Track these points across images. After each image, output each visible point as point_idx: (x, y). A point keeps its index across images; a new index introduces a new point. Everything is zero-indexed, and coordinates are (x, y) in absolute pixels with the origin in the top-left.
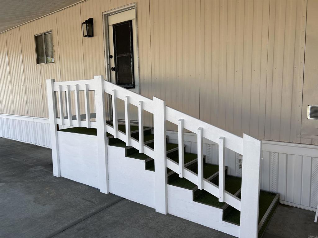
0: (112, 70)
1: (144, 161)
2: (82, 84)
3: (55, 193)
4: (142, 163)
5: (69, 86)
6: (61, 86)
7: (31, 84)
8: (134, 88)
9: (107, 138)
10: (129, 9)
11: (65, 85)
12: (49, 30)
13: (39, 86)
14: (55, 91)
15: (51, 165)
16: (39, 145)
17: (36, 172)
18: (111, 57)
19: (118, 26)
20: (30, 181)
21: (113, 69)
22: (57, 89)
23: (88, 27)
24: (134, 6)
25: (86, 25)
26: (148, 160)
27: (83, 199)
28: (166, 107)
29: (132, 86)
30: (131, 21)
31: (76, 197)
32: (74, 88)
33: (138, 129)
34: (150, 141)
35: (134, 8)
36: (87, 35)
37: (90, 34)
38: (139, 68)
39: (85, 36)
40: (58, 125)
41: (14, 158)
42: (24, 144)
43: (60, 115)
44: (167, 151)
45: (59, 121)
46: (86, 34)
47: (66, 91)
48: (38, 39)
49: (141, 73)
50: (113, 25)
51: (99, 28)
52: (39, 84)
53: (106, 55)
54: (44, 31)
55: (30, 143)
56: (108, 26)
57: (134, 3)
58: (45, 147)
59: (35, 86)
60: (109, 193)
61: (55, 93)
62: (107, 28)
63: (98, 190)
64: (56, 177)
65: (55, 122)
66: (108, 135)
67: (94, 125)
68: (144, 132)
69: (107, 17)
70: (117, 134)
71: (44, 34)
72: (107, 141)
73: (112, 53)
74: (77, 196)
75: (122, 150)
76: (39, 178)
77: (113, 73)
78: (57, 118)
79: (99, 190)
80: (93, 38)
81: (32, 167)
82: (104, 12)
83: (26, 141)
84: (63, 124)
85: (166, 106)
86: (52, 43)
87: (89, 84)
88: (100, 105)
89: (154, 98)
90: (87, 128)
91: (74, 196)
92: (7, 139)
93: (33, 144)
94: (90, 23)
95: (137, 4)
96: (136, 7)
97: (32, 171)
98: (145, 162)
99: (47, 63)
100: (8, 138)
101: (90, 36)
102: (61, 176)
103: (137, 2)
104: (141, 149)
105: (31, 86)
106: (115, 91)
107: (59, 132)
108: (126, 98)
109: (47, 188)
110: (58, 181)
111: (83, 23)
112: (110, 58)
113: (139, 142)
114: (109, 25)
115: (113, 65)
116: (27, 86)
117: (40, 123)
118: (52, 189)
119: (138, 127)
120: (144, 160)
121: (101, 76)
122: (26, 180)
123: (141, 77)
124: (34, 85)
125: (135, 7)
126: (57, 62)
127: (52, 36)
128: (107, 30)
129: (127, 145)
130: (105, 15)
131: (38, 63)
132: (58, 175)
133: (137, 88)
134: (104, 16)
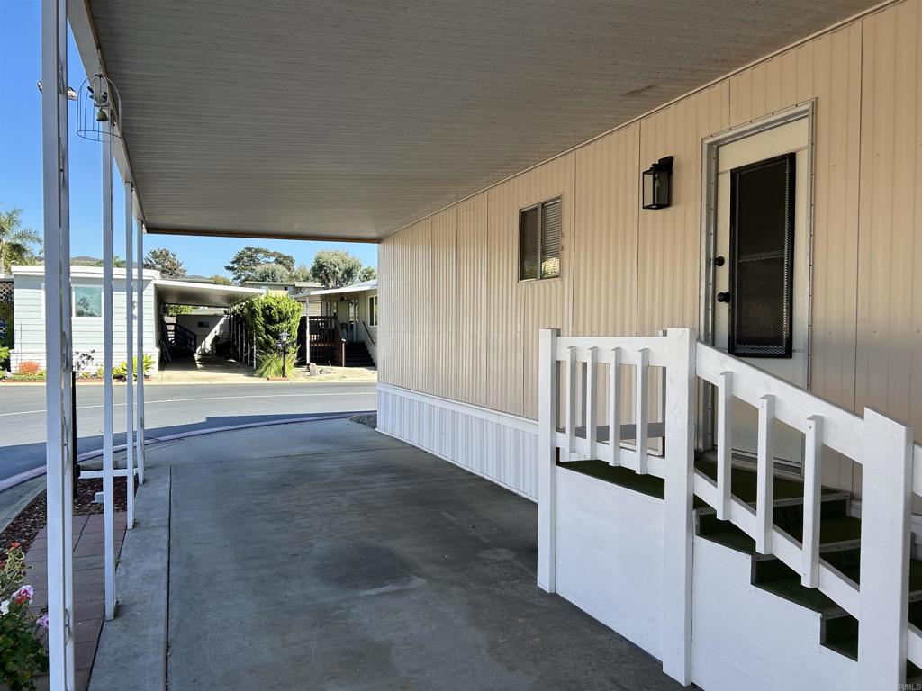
0: (721, 301)
1: (820, 615)
2: (633, 348)
3: (538, 639)
4: (811, 621)
5: (595, 350)
6: (573, 349)
7: (500, 330)
8: (791, 357)
9: (694, 512)
10: (786, 121)
11: (584, 344)
12: (556, 194)
13: (518, 334)
14: (558, 359)
15: (533, 551)
16: (506, 487)
17: (496, 563)
18: (720, 262)
19: (747, 171)
20: (482, 588)
21: (725, 297)
22: (565, 356)
23: (657, 181)
24: (806, 111)
25: (651, 176)
26: (834, 615)
27: (613, 681)
28: (916, 446)
29: (783, 352)
30: (791, 157)
31: (594, 670)
32: (608, 358)
33: (802, 495)
34: (844, 545)
35: (807, 116)
36: (654, 204)
37: (662, 198)
38: (811, 295)
39: (649, 207)
40: (558, 449)
41: (450, 513)
42: (470, 477)
43: (566, 422)
44: (910, 591)
45: (563, 441)
46: (649, 201)
47: (585, 365)
48: (526, 217)
49: (819, 314)
50: (732, 171)
51: (689, 184)
52: (518, 330)
53: (704, 258)
54: (543, 199)
55: (486, 477)
56: (717, 174)
57: (804, 102)
58: (519, 493)
59: (509, 334)
60: (690, 684)
61: (557, 366)
62: (713, 181)
63: (657, 665)
64: (542, 592)
65: (553, 440)
66: (698, 503)
67: (656, 468)
68: (824, 505)
69: (714, 149)
70: (726, 508)
71: (543, 205)
72: (695, 522)
73: (724, 251)
74: (595, 667)
75: (744, 562)
76: (502, 583)
77: (724, 309)
78: (558, 429)
79: (660, 664)
80: (668, 211)
81: (486, 547)
82: (707, 138)
83: (475, 470)
84: (573, 450)
85: (915, 443)
86: (560, 227)
87: (651, 349)
88: (681, 412)
89: (867, 411)
90: (638, 472)
91: (590, 664)
92: (437, 457)
93: (491, 480)
94: (664, 170)
95: (815, 104)
96: (813, 113)
97: (487, 559)
98: (822, 620)
99: (542, 278)
100: (439, 456)
101: (659, 206)
102: (557, 592)
103: (817, 98)
104: (809, 574)
105: (500, 334)
106: (729, 377)
107: (559, 468)
108: (766, 401)
109: (520, 620)
110: (547, 603)
111: (644, 173)
112: (715, 264)
113: (801, 548)
114: (719, 171)
115: (724, 286)
116: (492, 333)
117: (513, 430)
118: (533, 627)
119: (801, 485)
120: (818, 612)
121: (688, 330)
122: (472, 584)
123: (818, 326)
124: (507, 332)
125: (810, 113)
126: (567, 275)
127: (560, 209)
128: (713, 187)
129: (760, 549)
130: (709, 144)
131: (522, 276)
132: (548, 587)
133: (799, 358)
134: (705, 148)
